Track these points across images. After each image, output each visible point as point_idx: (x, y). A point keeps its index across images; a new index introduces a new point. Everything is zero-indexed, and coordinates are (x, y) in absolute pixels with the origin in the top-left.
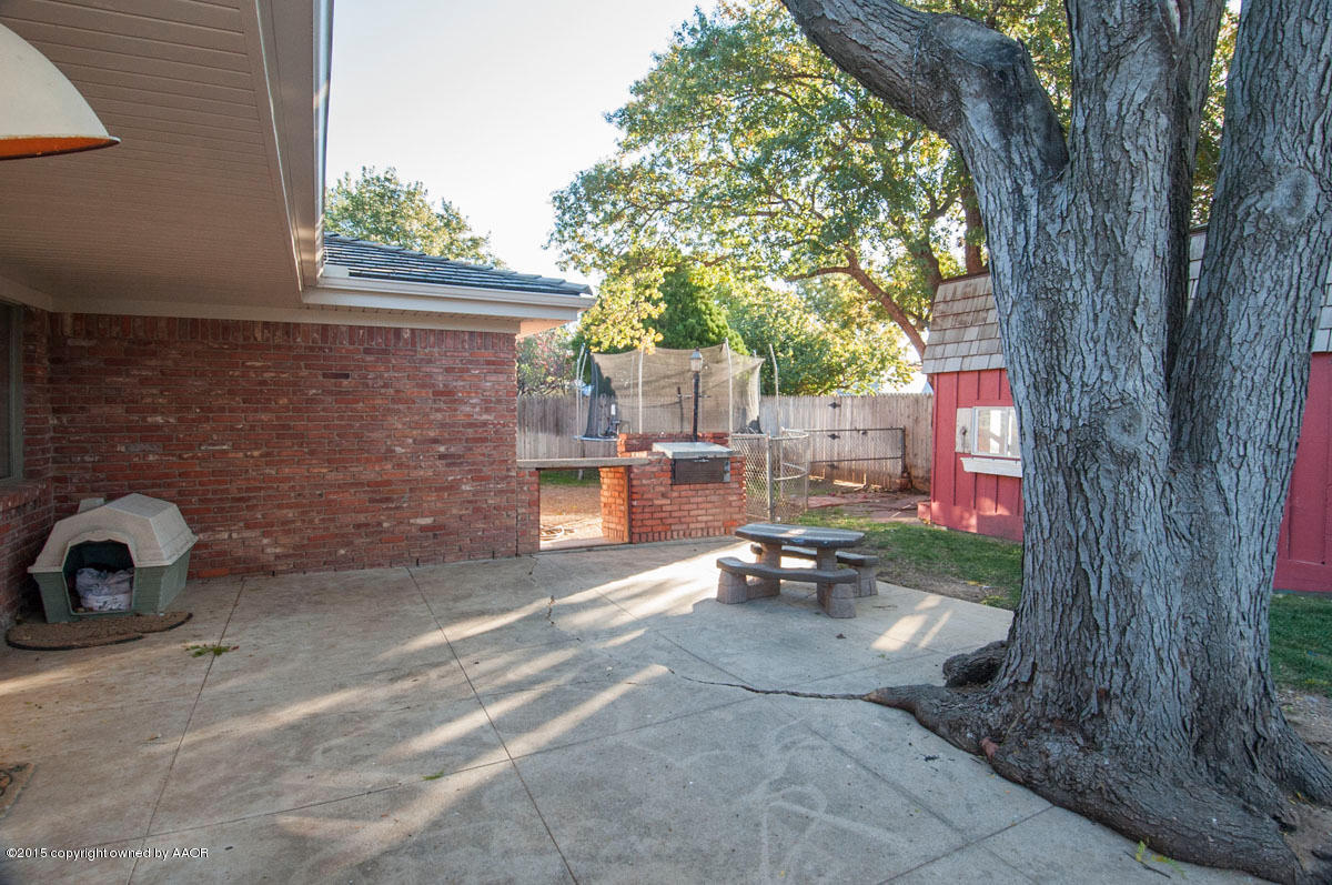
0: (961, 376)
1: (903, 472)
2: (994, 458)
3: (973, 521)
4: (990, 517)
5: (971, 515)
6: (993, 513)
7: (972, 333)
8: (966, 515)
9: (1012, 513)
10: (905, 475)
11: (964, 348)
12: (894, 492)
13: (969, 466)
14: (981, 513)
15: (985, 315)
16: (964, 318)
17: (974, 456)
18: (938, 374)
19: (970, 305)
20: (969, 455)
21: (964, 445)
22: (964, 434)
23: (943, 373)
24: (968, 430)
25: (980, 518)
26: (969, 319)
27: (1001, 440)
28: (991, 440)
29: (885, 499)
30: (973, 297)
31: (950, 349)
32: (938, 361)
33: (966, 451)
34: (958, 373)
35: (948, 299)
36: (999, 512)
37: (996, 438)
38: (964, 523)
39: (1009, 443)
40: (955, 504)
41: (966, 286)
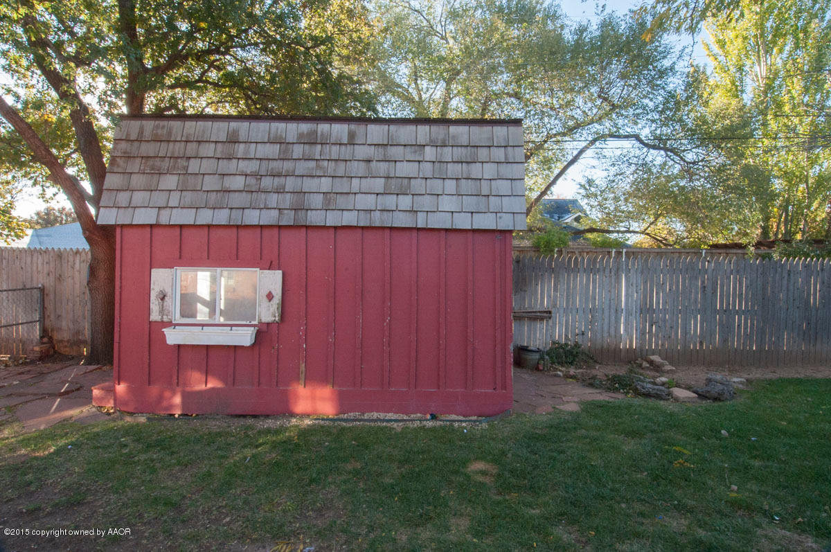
0: (156, 231)
1: (42, 338)
2: (203, 325)
3: (177, 400)
4: (201, 393)
5: (174, 393)
6: (203, 387)
7: (170, 181)
8: (167, 394)
9: (226, 384)
10: (45, 340)
11: (159, 199)
12: (33, 362)
13: (173, 337)
14: (188, 389)
15: (185, 164)
16: (158, 162)
17: (176, 325)
18: (122, 226)
19: (163, 149)
20: (170, 324)
21: (162, 311)
22: (163, 299)
23: (131, 226)
24: (169, 294)
25: (185, 396)
26: (166, 164)
27: (212, 305)
28: (199, 306)
29: (25, 377)
30: (169, 141)
31: (139, 197)
32: (122, 211)
33: (165, 319)
34: (151, 226)
35: (133, 137)
36: (210, 385)
37: (204, 303)
38: (165, 404)
39: (222, 307)
40: (149, 384)
41: (157, 127)
